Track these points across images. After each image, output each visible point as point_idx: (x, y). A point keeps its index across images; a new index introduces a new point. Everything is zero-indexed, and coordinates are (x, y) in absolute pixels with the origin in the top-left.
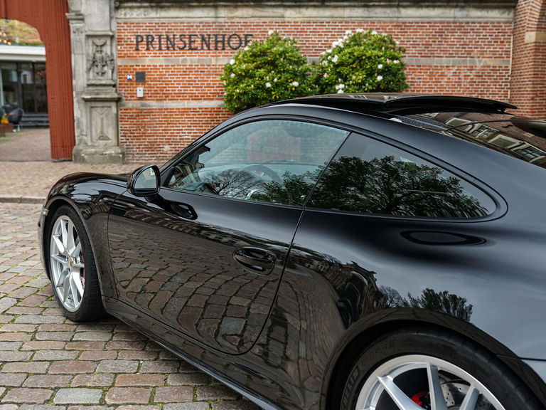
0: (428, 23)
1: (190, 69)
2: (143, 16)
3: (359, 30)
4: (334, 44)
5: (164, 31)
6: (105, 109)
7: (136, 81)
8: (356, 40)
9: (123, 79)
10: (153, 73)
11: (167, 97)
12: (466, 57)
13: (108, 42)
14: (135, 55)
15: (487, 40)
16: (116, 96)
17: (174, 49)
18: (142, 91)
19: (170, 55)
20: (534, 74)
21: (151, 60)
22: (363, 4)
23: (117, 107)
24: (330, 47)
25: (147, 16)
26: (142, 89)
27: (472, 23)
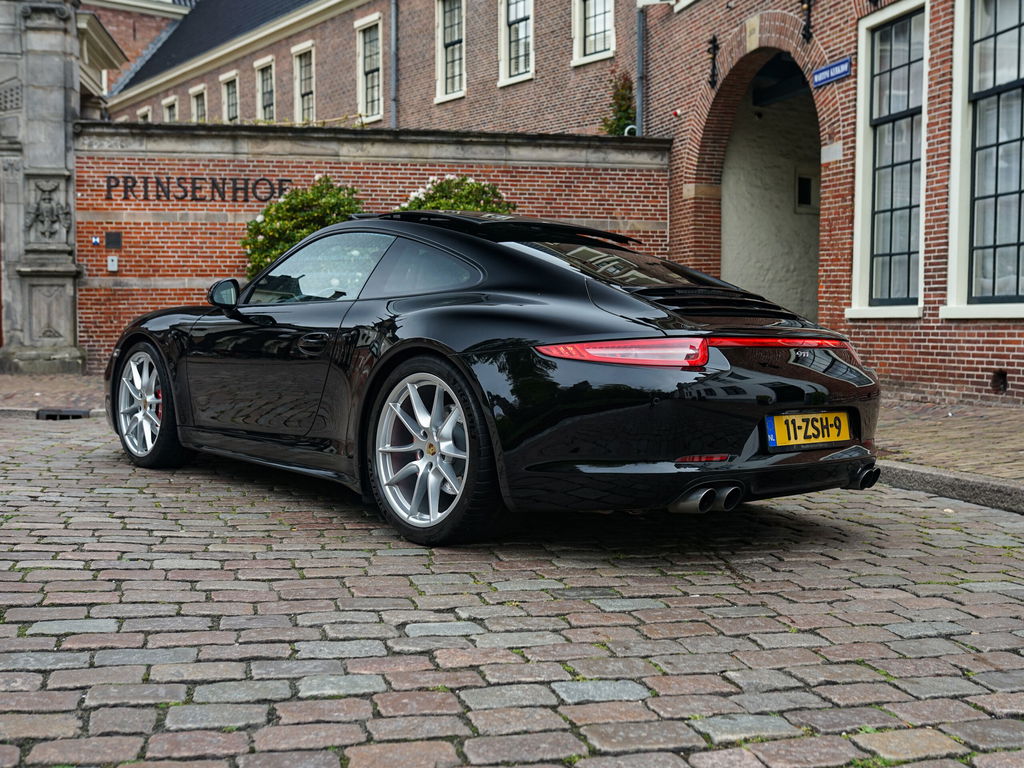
0: (549, 168)
1: (194, 230)
2: (119, 148)
3: (448, 177)
4: (413, 195)
5: (152, 171)
6: (56, 288)
7: (106, 246)
8: (443, 190)
9: (85, 244)
10: (133, 235)
11: (155, 271)
12: (606, 218)
13: (62, 186)
14: (105, 206)
15: (633, 195)
16: (73, 268)
17: (168, 199)
18: (116, 263)
19: (161, 207)
20: (696, 242)
21: (130, 215)
22: (455, 139)
23: (75, 285)
24: (406, 200)
25: (125, 149)
26: (116, 258)
27: (612, 170)
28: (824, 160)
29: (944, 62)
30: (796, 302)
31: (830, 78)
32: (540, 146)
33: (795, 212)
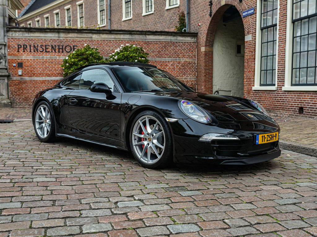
0: (159, 42)
1: (46, 62)
2: (21, 35)
3: (127, 45)
4: (116, 51)
5: (32, 43)
6: (2, 80)
7: (18, 67)
8: (126, 49)
9: (11, 66)
10: (26, 63)
11: (34, 75)
12: (177, 57)
13: (3, 48)
14: (17, 54)
15: (185, 50)
16: (7, 74)
17: (38, 52)
18: (21, 72)
19: (35, 54)
20: (205, 65)
21: (25, 57)
22: (129, 33)
23: (8, 79)
24: (114, 52)
25: (23, 36)
26: (21, 71)
27: (179, 42)
28: (246, 40)
29: (284, 10)
30: (236, 84)
31: (248, 14)
32: (156, 35)
33: (236, 56)
